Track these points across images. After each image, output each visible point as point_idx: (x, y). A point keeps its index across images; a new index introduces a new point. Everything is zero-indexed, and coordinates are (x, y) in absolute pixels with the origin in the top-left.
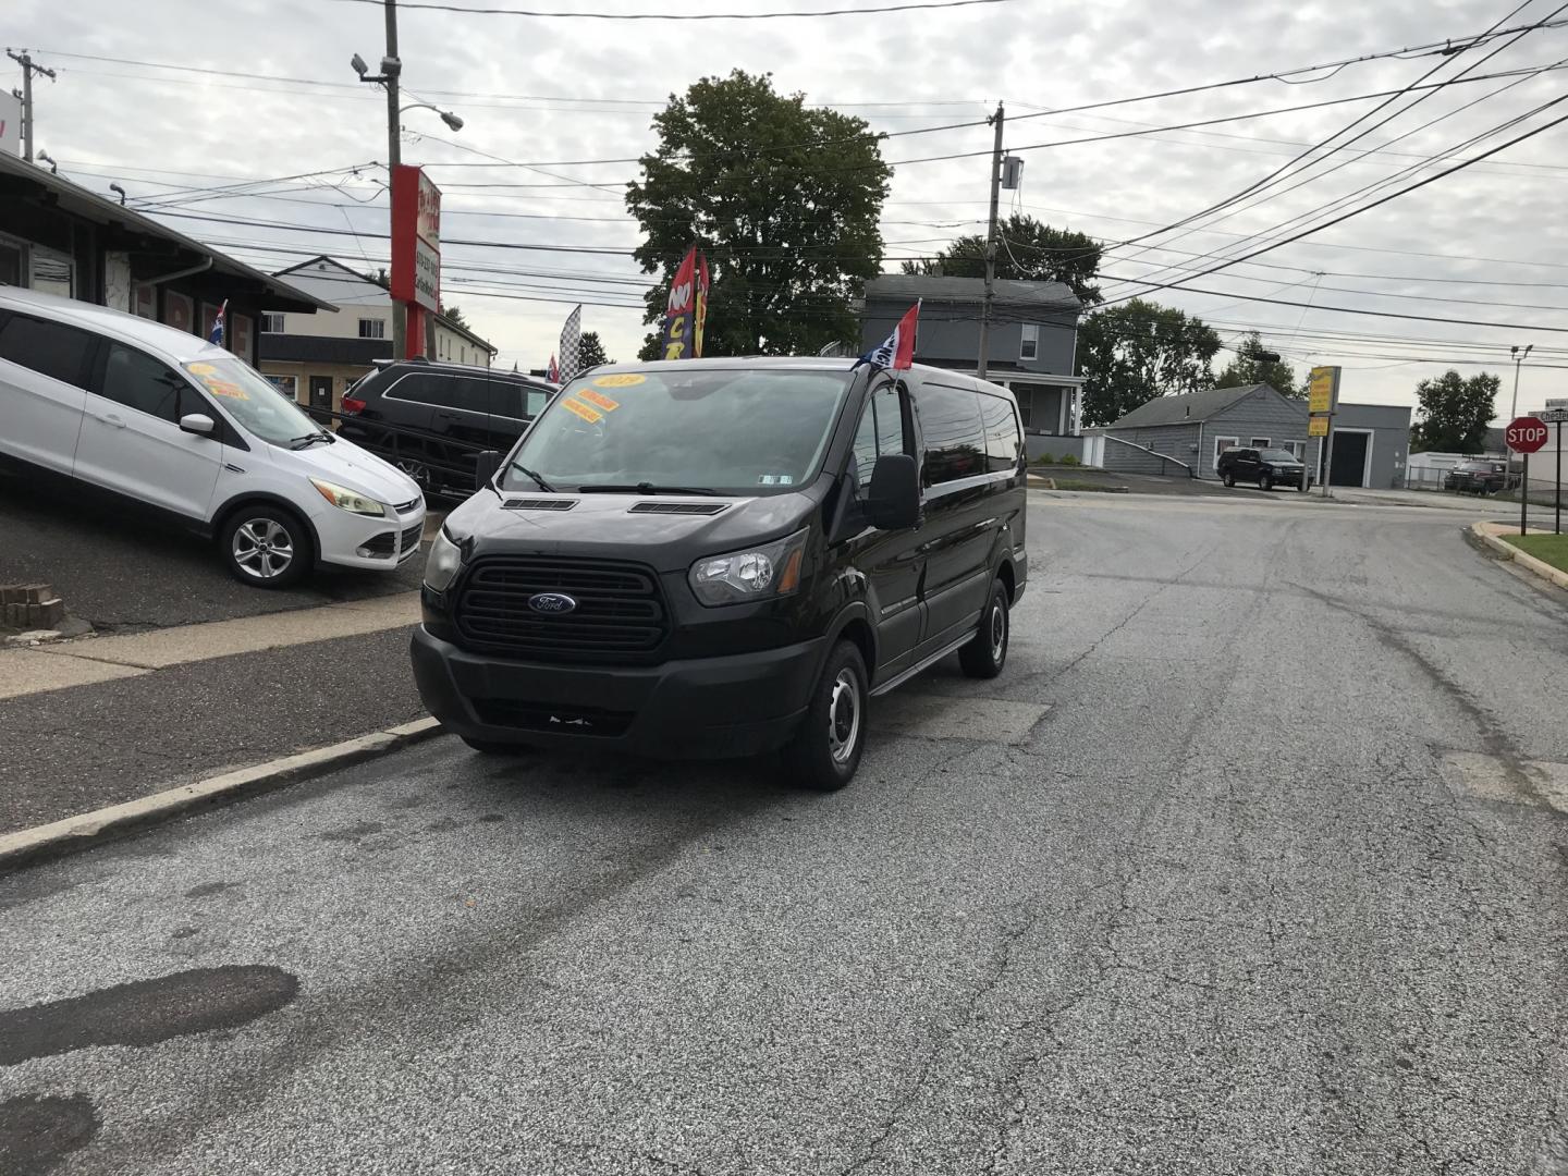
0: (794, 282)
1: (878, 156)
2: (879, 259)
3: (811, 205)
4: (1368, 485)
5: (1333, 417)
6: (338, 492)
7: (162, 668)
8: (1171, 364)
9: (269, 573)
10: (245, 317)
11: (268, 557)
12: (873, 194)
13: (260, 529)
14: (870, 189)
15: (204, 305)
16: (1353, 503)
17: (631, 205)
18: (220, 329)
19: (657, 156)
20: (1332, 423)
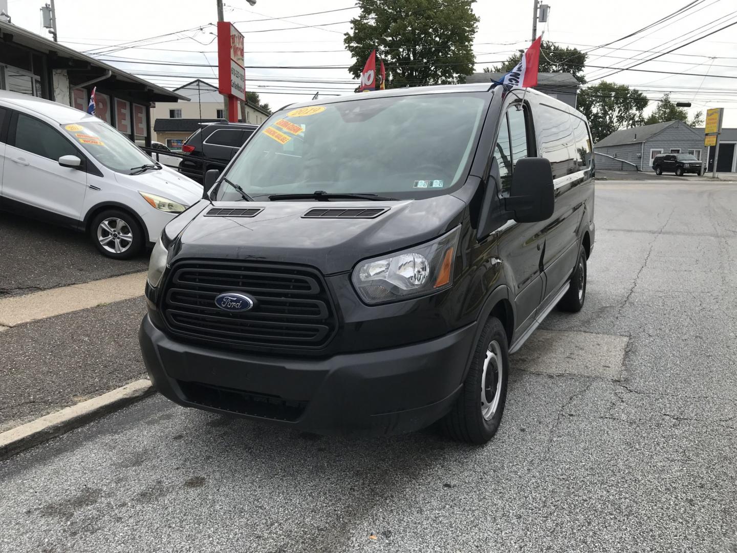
0: (429, 79)
1: (472, 11)
2: (473, 63)
3: (437, 39)
4: (734, 171)
5: (719, 135)
6: (157, 200)
7: (15, 326)
8: (622, 114)
9: (120, 251)
10: (141, 106)
11: (118, 240)
12: (469, 31)
13: (113, 224)
14: (468, 29)
15: (116, 99)
16: (730, 181)
17: (347, 45)
18: (93, 105)
19: (359, 19)
20: (719, 139)
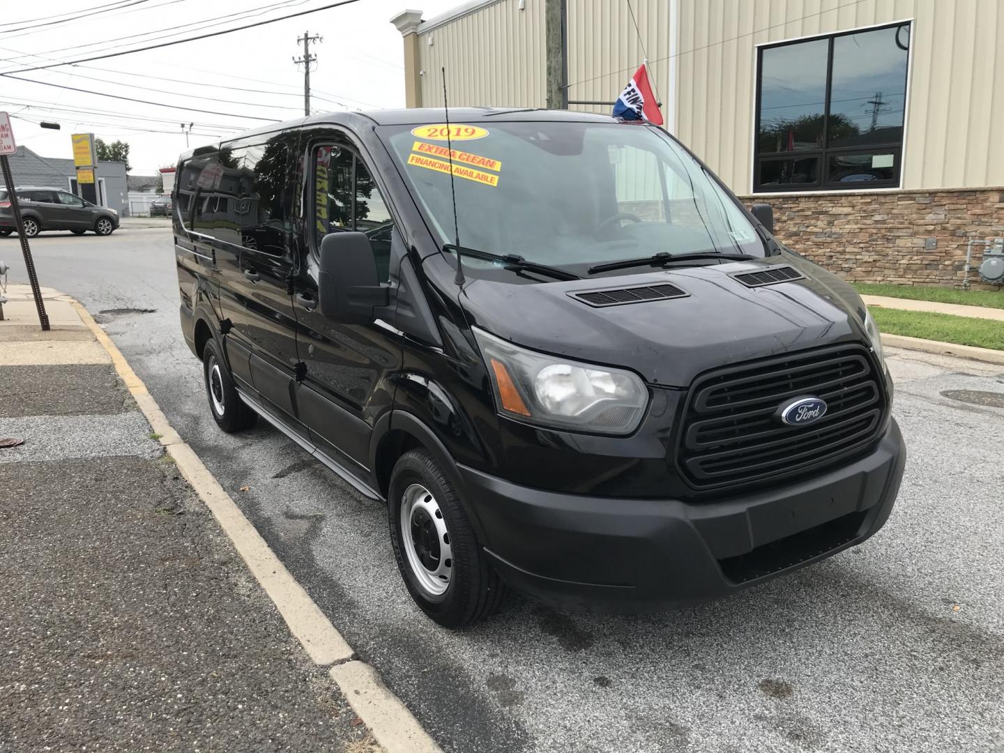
5: (95, 169)
20: (96, 175)
